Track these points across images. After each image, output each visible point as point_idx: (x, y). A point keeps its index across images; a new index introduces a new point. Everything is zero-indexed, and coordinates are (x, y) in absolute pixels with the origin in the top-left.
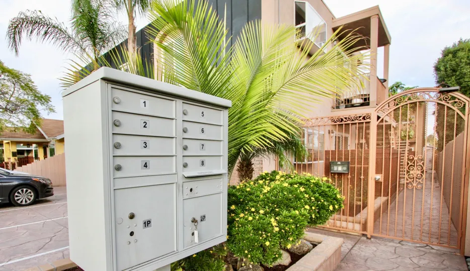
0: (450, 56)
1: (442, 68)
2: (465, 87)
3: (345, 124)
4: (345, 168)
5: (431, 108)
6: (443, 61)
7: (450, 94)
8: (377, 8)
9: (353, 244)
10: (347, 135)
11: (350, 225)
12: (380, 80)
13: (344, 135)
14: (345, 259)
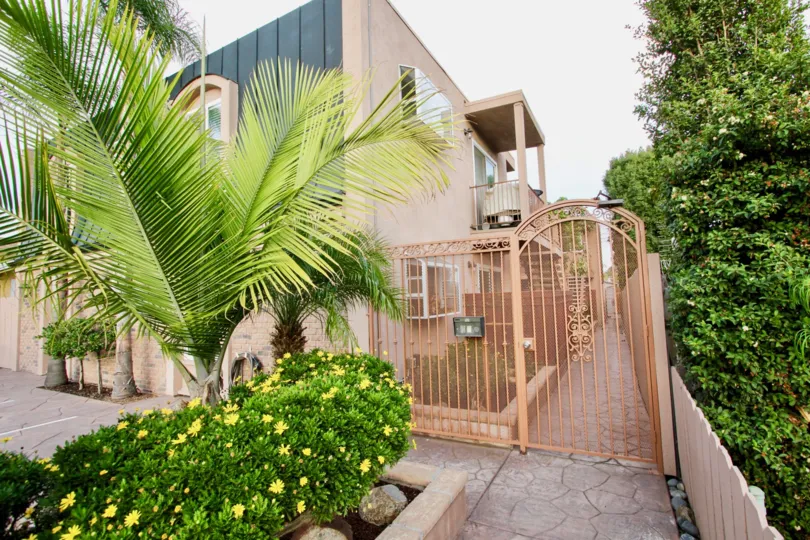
0: (619, 168)
1: (612, 183)
2: (638, 207)
3: (494, 252)
4: (477, 329)
5: (605, 233)
6: (612, 174)
7: (613, 209)
8: (520, 93)
9: (496, 470)
10: (497, 269)
11: (494, 429)
12: (534, 191)
13: (493, 268)
14: (475, 513)
